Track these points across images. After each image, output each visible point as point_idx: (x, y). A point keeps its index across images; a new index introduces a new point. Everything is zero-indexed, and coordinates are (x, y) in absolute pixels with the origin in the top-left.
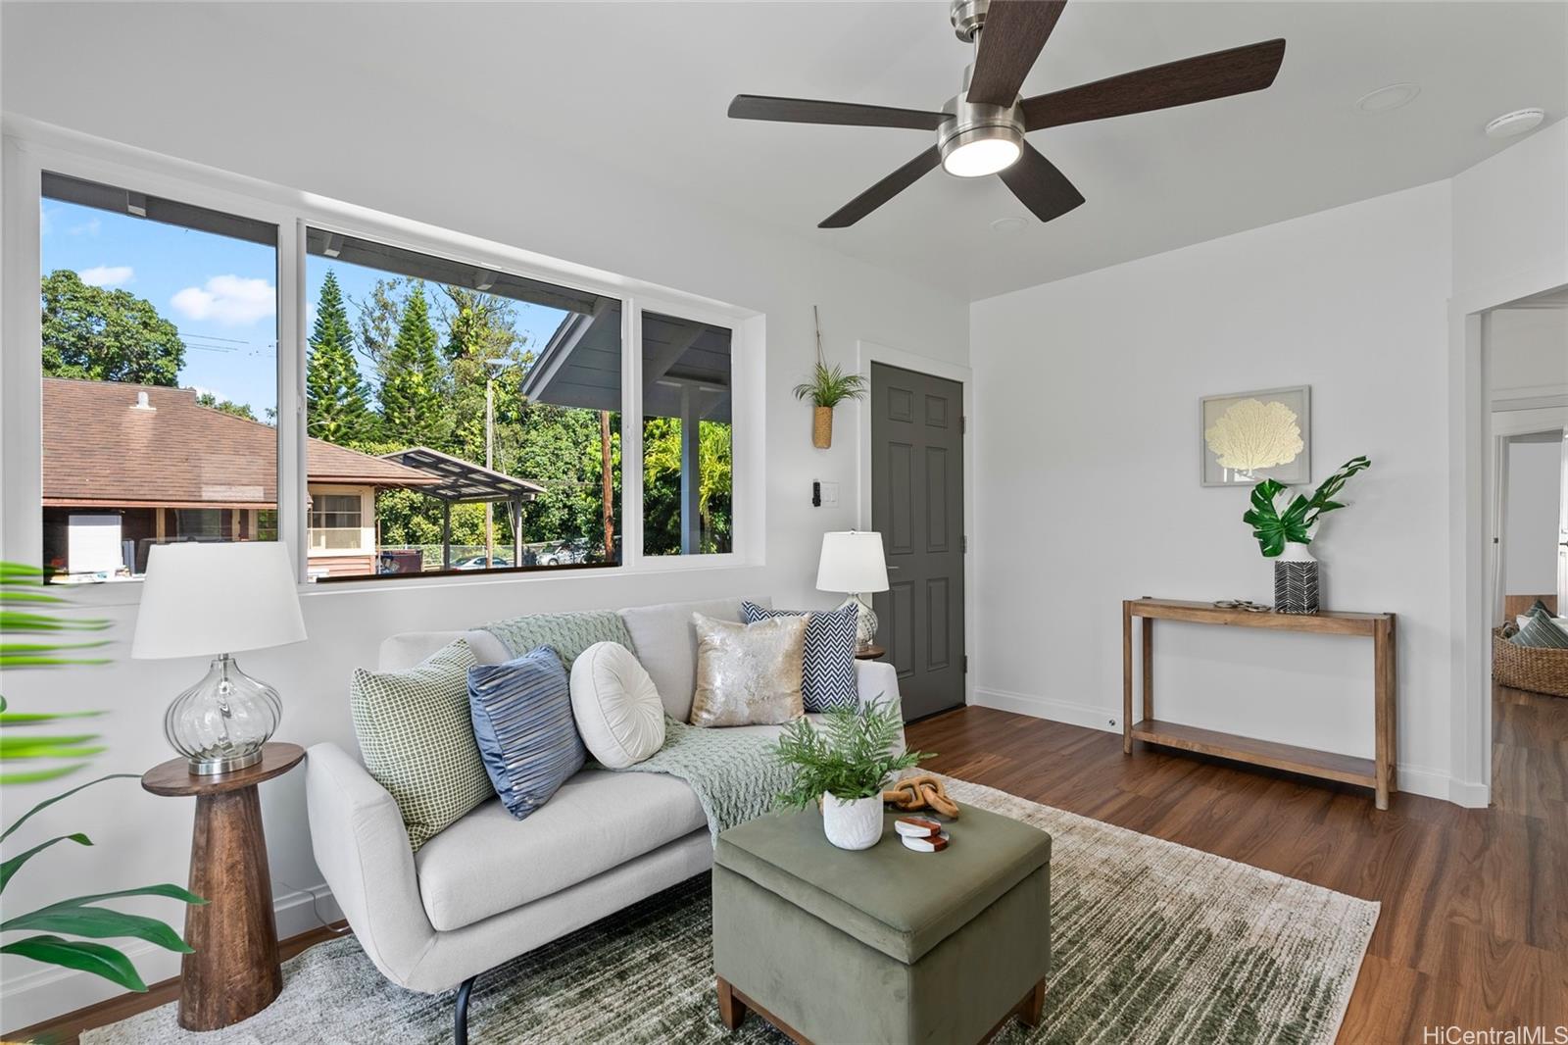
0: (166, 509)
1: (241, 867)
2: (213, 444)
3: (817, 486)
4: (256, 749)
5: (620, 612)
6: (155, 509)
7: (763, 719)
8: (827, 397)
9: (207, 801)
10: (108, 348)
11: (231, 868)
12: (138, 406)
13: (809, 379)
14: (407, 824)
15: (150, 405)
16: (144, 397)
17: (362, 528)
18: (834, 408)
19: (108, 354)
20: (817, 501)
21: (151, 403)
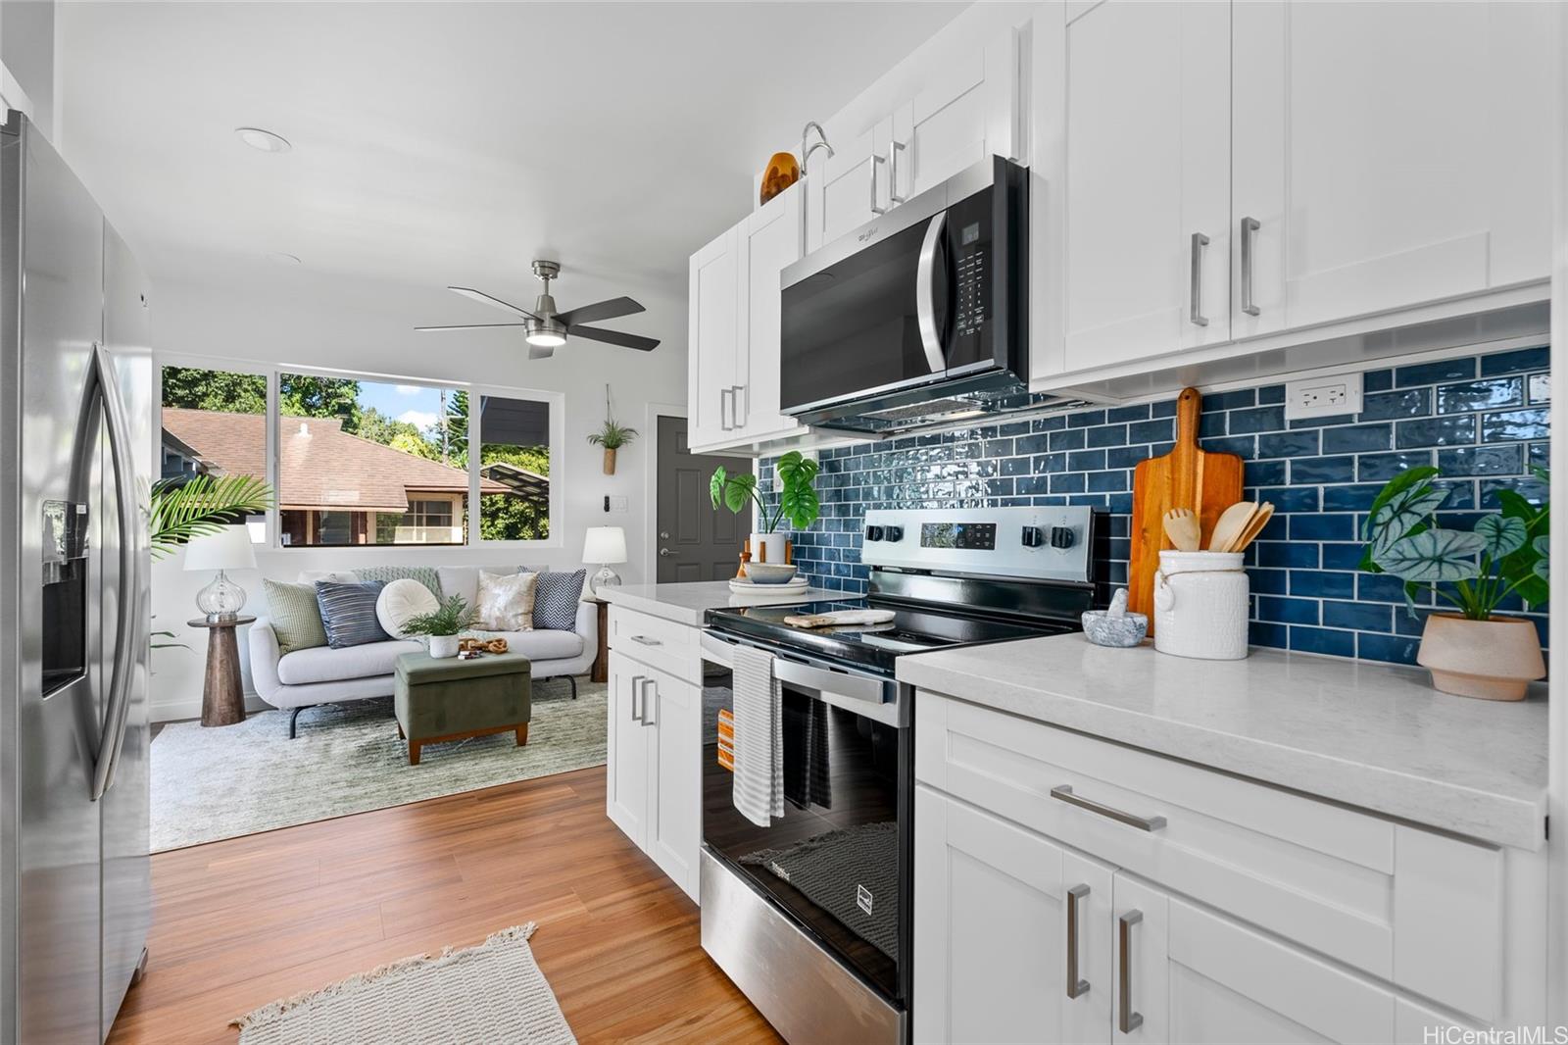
0: (314, 511)
1: (225, 662)
2: (347, 462)
3: (607, 499)
4: (233, 614)
5: (436, 568)
6: (306, 511)
7: (505, 628)
8: (613, 442)
9: (213, 629)
10: (305, 379)
11: (221, 662)
12: (300, 434)
13: (601, 430)
14: (280, 645)
15: (309, 433)
16: (304, 427)
17: (453, 527)
18: (618, 450)
19: (304, 384)
20: (607, 508)
21: (309, 431)
